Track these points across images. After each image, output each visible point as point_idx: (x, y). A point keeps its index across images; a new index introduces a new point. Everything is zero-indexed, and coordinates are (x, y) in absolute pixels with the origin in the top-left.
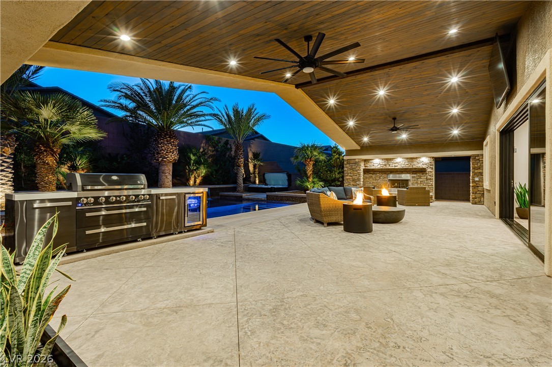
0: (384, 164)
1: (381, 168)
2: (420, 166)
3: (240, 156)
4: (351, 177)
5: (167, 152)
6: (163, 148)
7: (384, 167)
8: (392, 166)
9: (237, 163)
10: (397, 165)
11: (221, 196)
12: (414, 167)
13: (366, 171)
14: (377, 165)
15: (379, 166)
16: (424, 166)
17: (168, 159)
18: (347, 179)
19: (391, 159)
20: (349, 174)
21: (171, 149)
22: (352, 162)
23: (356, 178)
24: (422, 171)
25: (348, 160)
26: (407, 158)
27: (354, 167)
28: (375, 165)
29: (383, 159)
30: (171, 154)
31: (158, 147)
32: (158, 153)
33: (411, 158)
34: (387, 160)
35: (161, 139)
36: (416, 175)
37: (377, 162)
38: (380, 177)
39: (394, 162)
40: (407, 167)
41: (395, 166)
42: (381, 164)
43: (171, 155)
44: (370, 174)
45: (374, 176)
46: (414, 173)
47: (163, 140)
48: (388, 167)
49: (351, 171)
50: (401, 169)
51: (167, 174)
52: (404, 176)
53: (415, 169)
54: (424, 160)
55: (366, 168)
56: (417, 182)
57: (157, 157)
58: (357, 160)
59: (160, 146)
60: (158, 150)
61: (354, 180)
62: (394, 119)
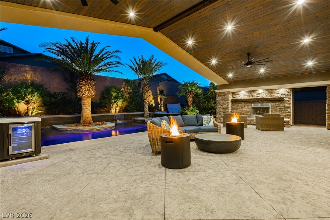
0: (248, 95)
1: (246, 98)
2: (279, 96)
3: (146, 92)
4: (221, 106)
5: (85, 90)
6: (82, 87)
7: (249, 98)
8: (254, 96)
9: (144, 97)
10: (259, 95)
11: (133, 120)
12: (273, 97)
13: (234, 101)
14: (242, 96)
15: (244, 97)
16: (282, 96)
17: (86, 95)
18: (219, 108)
19: (254, 91)
20: (220, 104)
21: (88, 88)
22: (223, 94)
23: (225, 106)
24: (281, 100)
25: (219, 92)
26: (267, 90)
27: (223, 98)
28: (241, 96)
29: (247, 91)
30: (88, 91)
31: (79, 87)
32: (79, 91)
33: (271, 90)
34: (251, 92)
35: (81, 81)
36: (275, 104)
37: (242, 93)
38: (245, 106)
39: (257, 93)
40: (267, 97)
41: (257, 97)
42: (246, 95)
43: (88, 93)
44: (237, 103)
45: (240, 105)
46: (273, 102)
47: (82, 82)
48: (251, 97)
49: (222, 101)
50: (262, 99)
51: (86, 106)
52: (265, 105)
53: (274, 98)
54: (283, 91)
55: (234, 99)
56: (276, 110)
57: (79, 94)
58: (226, 93)
59: (80, 86)
60: (79, 89)
61: (223, 108)
62: (249, 54)
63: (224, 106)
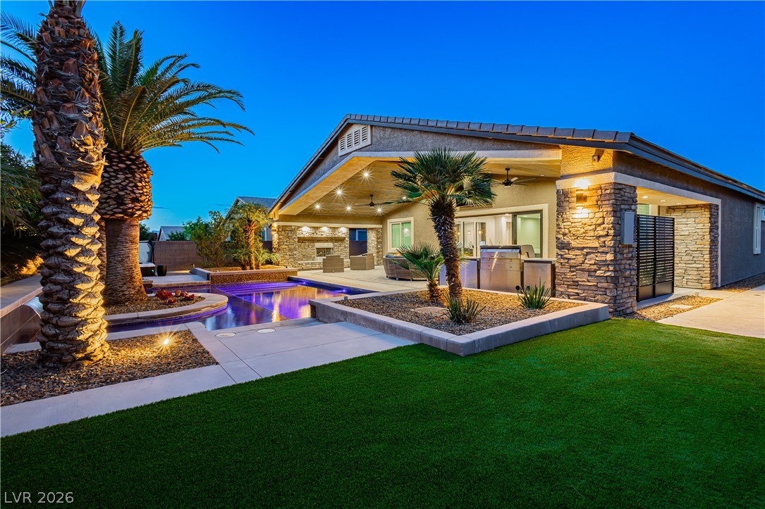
0: (311, 232)
1: (309, 236)
2: (341, 235)
4: (287, 247)
7: (312, 236)
8: (319, 234)
10: (323, 234)
12: (336, 236)
13: (299, 240)
14: (306, 233)
16: (343, 236)
18: (283, 249)
19: (318, 228)
22: (288, 229)
23: (292, 247)
24: (342, 240)
25: (283, 226)
26: (331, 228)
27: (290, 235)
28: (304, 233)
29: (310, 227)
31: (136, 186)
32: (136, 200)
33: (334, 228)
34: (315, 228)
36: (337, 244)
37: (305, 230)
38: (308, 246)
39: (321, 231)
40: (330, 236)
42: (309, 232)
45: (302, 245)
46: (336, 241)
48: (315, 236)
49: (287, 239)
50: (326, 237)
52: (330, 245)
54: (343, 230)
56: (337, 250)
57: (133, 208)
58: (293, 227)
59: (139, 184)
60: (135, 193)
61: (290, 250)
62: (372, 196)
63: (290, 246)
